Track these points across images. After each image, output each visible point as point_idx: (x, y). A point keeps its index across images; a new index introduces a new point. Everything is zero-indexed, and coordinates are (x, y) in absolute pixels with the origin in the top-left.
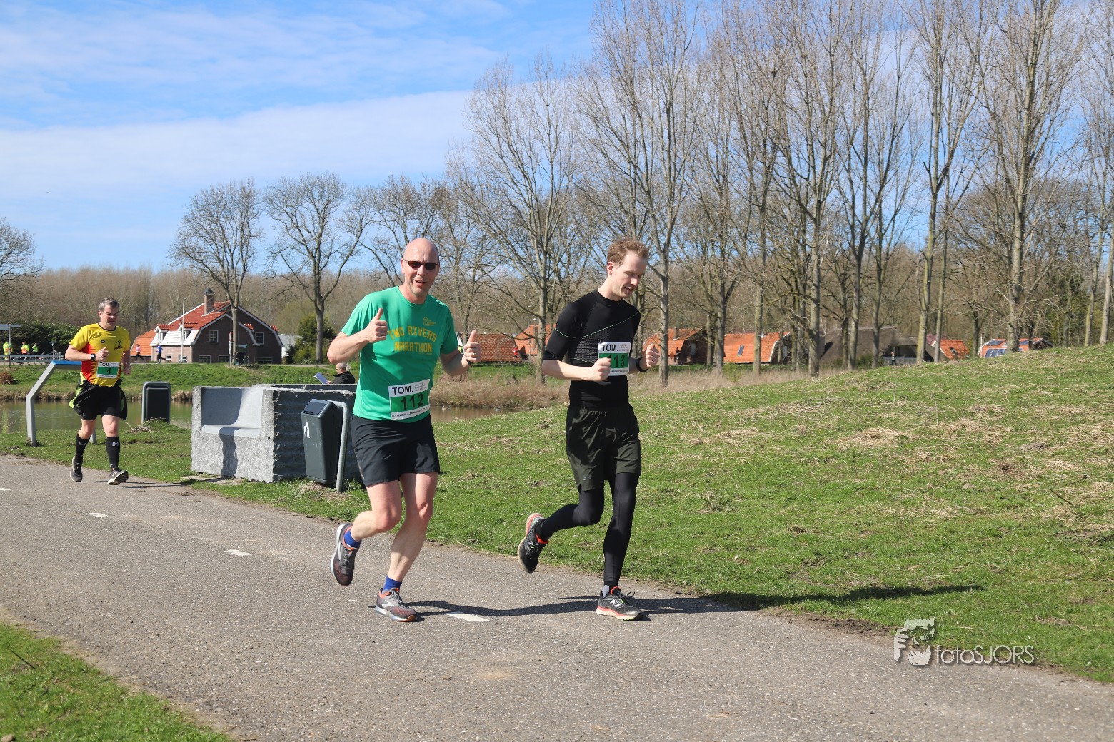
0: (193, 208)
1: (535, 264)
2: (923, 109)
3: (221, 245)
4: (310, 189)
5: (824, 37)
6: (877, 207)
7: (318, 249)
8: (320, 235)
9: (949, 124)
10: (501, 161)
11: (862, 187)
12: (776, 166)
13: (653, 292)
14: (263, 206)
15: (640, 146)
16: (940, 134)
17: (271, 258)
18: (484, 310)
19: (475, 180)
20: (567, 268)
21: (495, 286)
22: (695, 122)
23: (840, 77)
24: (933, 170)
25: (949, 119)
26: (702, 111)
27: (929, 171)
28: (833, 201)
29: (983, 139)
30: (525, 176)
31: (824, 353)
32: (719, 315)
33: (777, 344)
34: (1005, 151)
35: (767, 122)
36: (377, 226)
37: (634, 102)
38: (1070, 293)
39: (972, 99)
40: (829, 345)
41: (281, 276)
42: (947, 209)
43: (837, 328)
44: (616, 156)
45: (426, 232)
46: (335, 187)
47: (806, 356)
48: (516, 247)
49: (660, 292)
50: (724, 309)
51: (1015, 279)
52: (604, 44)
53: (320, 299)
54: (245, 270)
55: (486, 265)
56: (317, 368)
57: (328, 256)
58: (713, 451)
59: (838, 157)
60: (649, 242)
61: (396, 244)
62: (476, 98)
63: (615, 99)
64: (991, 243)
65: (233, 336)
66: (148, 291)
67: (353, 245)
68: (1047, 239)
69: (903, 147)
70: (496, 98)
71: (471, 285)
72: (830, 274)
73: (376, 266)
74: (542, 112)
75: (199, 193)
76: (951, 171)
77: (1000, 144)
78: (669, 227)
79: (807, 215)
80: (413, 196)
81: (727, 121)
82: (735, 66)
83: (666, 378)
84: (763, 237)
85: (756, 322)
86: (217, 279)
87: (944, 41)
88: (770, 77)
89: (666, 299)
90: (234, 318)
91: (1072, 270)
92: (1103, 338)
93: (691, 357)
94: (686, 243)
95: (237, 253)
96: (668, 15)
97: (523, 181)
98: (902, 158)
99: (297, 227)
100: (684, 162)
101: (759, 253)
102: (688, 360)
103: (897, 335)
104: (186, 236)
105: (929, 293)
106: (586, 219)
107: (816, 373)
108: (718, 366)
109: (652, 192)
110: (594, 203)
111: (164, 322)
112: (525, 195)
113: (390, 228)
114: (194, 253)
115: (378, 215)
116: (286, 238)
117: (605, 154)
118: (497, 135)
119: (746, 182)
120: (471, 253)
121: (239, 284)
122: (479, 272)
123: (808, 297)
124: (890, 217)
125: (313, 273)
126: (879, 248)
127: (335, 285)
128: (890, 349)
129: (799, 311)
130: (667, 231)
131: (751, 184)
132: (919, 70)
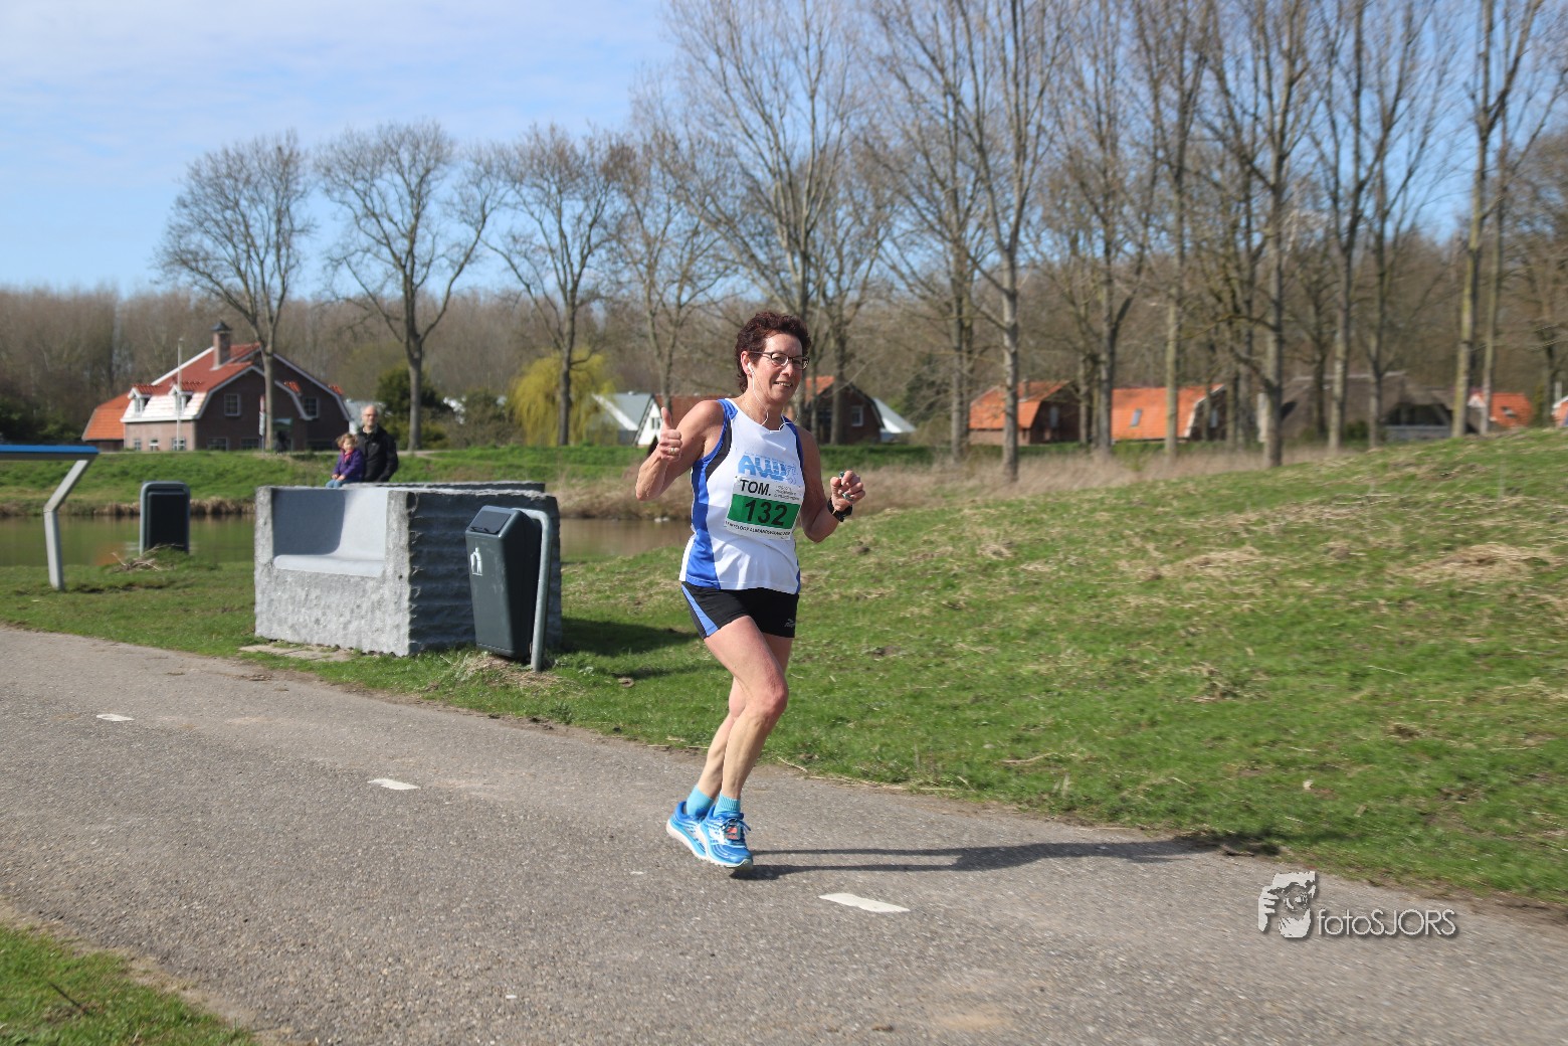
0: (193, 183)
1: (782, 274)
3: (243, 246)
4: (393, 146)
6: (1378, 164)
7: (410, 252)
8: (414, 229)
9: (1507, 17)
10: (725, 97)
11: (1351, 131)
12: (1201, 97)
14: (313, 179)
15: (965, 66)
16: (1492, 33)
17: (329, 269)
18: (698, 355)
19: (680, 131)
20: (838, 280)
22: (1059, 24)
24: (1480, 96)
25: (1508, 9)
27: (1473, 97)
28: (1301, 154)
30: (767, 123)
31: (1284, 418)
32: (1104, 357)
33: (1201, 405)
35: (1186, 19)
36: (509, 212)
40: (1290, 407)
41: (348, 300)
42: (1504, 160)
43: (1306, 376)
44: (922, 84)
45: (595, 221)
46: (437, 146)
47: (1251, 428)
48: (752, 243)
49: (1002, 319)
50: (1112, 345)
53: (415, 339)
54: (284, 289)
55: (700, 278)
56: (412, 456)
57: (428, 265)
59: (1308, 79)
60: (979, 234)
61: (540, 240)
65: (266, 404)
66: (112, 328)
67: (470, 245)
69: (1424, 57)
71: (673, 309)
72: (1297, 283)
75: (202, 158)
76: (1510, 97)
78: (1017, 206)
79: (1255, 179)
80: (572, 159)
81: (1113, 19)
83: (1016, 467)
84: (1181, 220)
85: (1170, 367)
86: (239, 307)
89: (1013, 331)
90: (267, 373)
93: (1054, 430)
94: (1043, 234)
95: (270, 260)
97: (763, 129)
98: (1421, 79)
99: (374, 215)
100: (1041, 94)
101: (1172, 250)
102: (1048, 436)
103: (1409, 387)
104: (181, 232)
106: (869, 196)
107: (1277, 458)
108: (1103, 445)
109: (987, 144)
110: (886, 166)
111: (140, 382)
112: (767, 155)
113: (532, 214)
114: (196, 261)
115: (512, 192)
116: (354, 234)
117: (904, 81)
118: (718, 51)
119: (1148, 124)
120: (675, 256)
121: (275, 315)
122: (688, 290)
123: (1261, 321)
124: (1399, 182)
125: (401, 293)
126: (1380, 237)
127: (440, 317)
128: (1398, 412)
129: (1243, 347)
130: (1012, 214)
131: (1158, 129)
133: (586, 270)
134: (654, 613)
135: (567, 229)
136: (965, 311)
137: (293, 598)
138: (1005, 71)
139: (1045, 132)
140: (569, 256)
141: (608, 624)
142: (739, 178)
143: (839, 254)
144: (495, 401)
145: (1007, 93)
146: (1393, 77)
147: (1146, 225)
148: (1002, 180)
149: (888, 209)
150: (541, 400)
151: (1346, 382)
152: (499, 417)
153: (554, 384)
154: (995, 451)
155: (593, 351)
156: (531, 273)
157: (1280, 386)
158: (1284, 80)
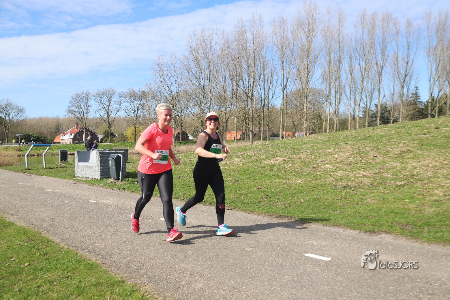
0: (72, 99)
2: (279, 68)
3: (80, 109)
4: (105, 92)
5: (252, 48)
6: (268, 95)
7: (108, 110)
8: (109, 106)
9: (286, 73)
10: (161, 83)
11: (263, 90)
12: (240, 84)
14: (92, 98)
15: (201, 78)
16: (284, 76)
17: (95, 113)
20: (181, 114)
22: (216, 72)
23: (257, 59)
24: (282, 85)
25: (286, 71)
26: (218, 69)
28: (255, 93)
29: (295, 77)
31: (254, 136)
32: (225, 126)
33: (241, 134)
34: (302, 80)
35: (237, 72)
36: (125, 103)
37: (199, 66)
38: (318, 119)
39: (292, 66)
40: (255, 134)
41: (98, 118)
42: (287, 95)
43: (257, 129)
44: (194, 82)
45: (140, 104)
46: (113, 92)
47: (249, 137)
50: (226, 124)
51: (305, 115)
52: (190, 50)
53: (109, 124)
54: (87, 116)
56: (109, 144)
57: (112, 112)
58: (230, 165)
59: (256, 81)
60: (204, 106)
61: (130, 107)
62: (154, 66)
63: (194, 65)
64: (298, 105)
65: (84, 136)
66: (59, 123)
67: (119, 108)
68: (312, 104)
69: (274, 79)
70: (159, 65)
71: (153, 119)
72: (255, 114)
74: (173, 70)
75: (73, 94)
76: (287, 85)
77: (300, 78)
78: (210, 101)
79: (248, 98)
80: (136, 94)
81: (225, 71)
82: (227, 56)
84: (237, 103)
85: (235, 128)
86: (80, 120)
87: (284, 50)
88: (237, 59)
90: (84, 130)
91: (319, 112)
92: (328, 131)
95: (85, 111)
96: (208, 42)
97: (168, 89)
98: (274, 82)
99: (102, 104)
100: (214, 83)
101: (236, 109)
103: (274, 131)
104: (69, 107)
105: (283, 119)
106: (186, 100)
107: (252, 143)
109: (205, 91)
110: (188, 95)
111: (63, 132)
112: (168, 93)
113: (129, 103)
114: (72, 112)
115: (126, 99)
116: (99, 107)
117: (191, 81)
118: (160, 76)
119: (231, 88)
121: (86, 121)
122: (155, 115)
123: (250, 120)
124: (271, 98)
125: (107, 117)
126: (268, 107)
127: (113, 120)
128: (272, 135)
129: (247, 124)
130: (209, 103)
131: (233, 89)
132: (278, 58)
133: (138, 112)
135: (135, 105)
136: (202, 119)
137: (81, 170)
138: (208, 80)
139: (215, 89)
140: (135, 110)
142: (164, 97)
143: (181, 109)
144: (123, 135)
145: (208, 83)
146: (269, 82)
147: (231, 104)
148: (208, 97)
149: (189, 102)
150: (131, 134)
151: (263, 130)
152: (124, 137)
153: (133, 131)
155: (140, 126)
156: (129, 113)
157: (253, 131)
158: (252, 82)
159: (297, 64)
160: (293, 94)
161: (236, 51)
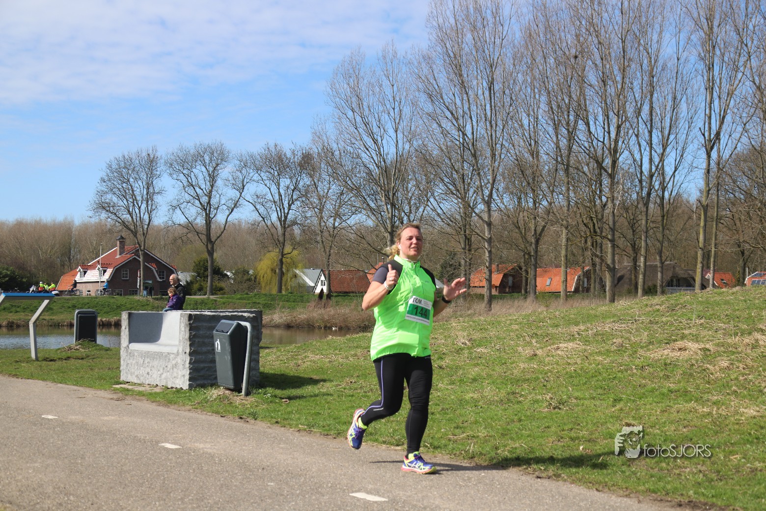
0: (108, 171)
1: (382, 213)
2: (699, 84)
3: (131, 200)
4: (201, 153)
5: (616, 28)
6: (660, 165)
7: (209, 201)
8: (211, 192)
9: (719, 97)
10: (355, 131)
11: (648, 149)
12: (578, 132)
13: (478, 234)
14: (164, 169)
15: (467, 117)
16: (712, 104)
17: (171, 210)
18: (343, 251)
19: (335, 146)
20: (409, 217)
21: (352, 232)
22: (511, 98)
23: (630, 60)
24: (707, 134)
25: (720, 92)
26: (517, 88)
27: (704, 135)
28: (624, 158)
29: (749, 108)
30: (375, 143)
31: (618, 283)
32: (533, 253)
33: (579, 277)
35: (570, 97)
36: (255, 184)
37: (463, 82)
39: (740, 75)
40: (621, 278)
41: (180, 225)
42: (719, 165)
43: (627, 263)
44: (447, 125)
45: (295, 188)
46: (222, 153)
47: (603, 287)
48: (368, 199)
49: (484, 234)
50: (537, 247)
52: (438, 36)
53: (211, 243)
54: (150, 221)
55: (344, 215)
56: (209, 298)
57: (217, 209)
58: (546, 361)
59: (628, 124)
60: (475, 195)
61: (269, 197)
62: (335, 81)
63: (447, 80)
64: (755, 192)
65: (140, 273)
66: (71, 239)
67: (237, 199)
69: (682, 116)
70: (351, 80)
72: (622, 219)
73: (255, 217)
74: (388, 91)
75: (113, 159)
76: (722, 134)
78: (491, 181)
79: (603, 171)
80: (285, 160)
82: (543, 52)
83: (491, 305)
84: (568, 189)
85: (563, 259)
86: (128, 228)
87: (715, 29)
88: (573, 60)
89: (490, 241)
90: (141, 260)
93: (509, 287)
94: (504, 195)
95: (144, 206)
96: (489, 12)
97: (373, 146)
98: (680, 125)
99: (192, 185)
100: (503, 130)
101: (565, 203)
102: (507, 290)
103: (677, 269)
104: (101, 194)
105: (705, 233)
106: (424, 177)
107: (613, 301)
108: (532, 295)
109: (478, 154)
110: (430, 163)
111: (83, 263)
112: (375, 158)
113: (266, 185)
114: (109, 207)
115: (257, 175)
116: (183, 194)
117: (440, 126)
118: (353, 110)
119: (553, 145)
120: (332, 204)
121: (145, 232)
122: (337, 219)
123: (606, 238)
124: (671, 173)
125: (205, 222)
126: (663, 198)
127: (222, 233)
128: (672, 281)
129: (598, 249)
130: (489, 186)
131: (558, 147)
132: (695, 52)
133: (291, 211)
134: (305, 370)
135: (282, 192)
136: (467, 232)
137: (137, 363)
138: (486, 120)
139: (505, 147)
140: (283, 205)
141: (283, 375)
142: (362, 168)
143: (409, 203)
144: (248, 272)
145: (487, 129)
146: (668, 125)
147: (553, 191)
148: (486, 170)
149: (432, 183)
150: (269, 271)
151: (645, 265)
152: (249, 280)
153: (275, 264)
154: (481, 297)
155: (294, 248)
156: (265, 212)
157: (614, 267)
158: (615, 125)
159: (754, 70)
160: (738, 160)
161: (569, 36)
